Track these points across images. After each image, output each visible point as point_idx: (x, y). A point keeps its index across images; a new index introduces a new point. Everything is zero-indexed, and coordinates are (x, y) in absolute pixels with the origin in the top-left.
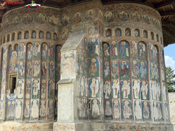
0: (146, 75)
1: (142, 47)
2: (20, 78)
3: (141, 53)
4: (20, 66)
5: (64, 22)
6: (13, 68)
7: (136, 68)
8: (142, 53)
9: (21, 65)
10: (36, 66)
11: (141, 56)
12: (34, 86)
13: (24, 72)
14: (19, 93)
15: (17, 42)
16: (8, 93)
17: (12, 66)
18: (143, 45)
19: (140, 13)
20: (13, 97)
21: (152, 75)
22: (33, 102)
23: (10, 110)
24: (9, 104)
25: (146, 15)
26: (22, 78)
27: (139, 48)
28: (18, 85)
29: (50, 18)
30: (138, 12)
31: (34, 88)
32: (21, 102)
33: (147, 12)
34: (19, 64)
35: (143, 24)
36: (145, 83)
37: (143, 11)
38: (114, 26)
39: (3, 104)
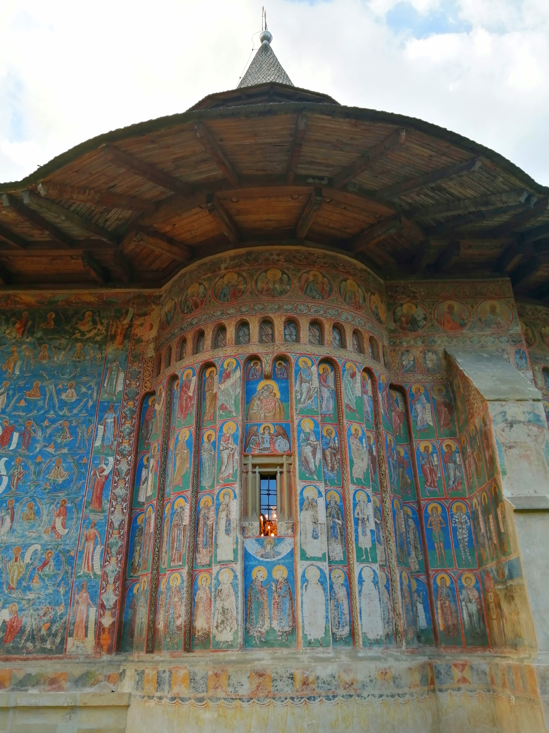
2: (308, 478)
4: (302, 435)
5: (403, 319)
9: (308, 430)
10: (356, 442)
12: (358, 514)
13: (319, 455)
14: (310, 535)
15: (283, 350)
16: (250, 534)
17: (261, 431)
20: (278, 549)
22: (363, 573)
24: (261, 580)
26: (315, 477)
28: (302, 504)
29: (373, 298)
31: (360, 522)
32: (321, 570)
34: (299, 425)
38: (537, 358)
39: (232, 578)
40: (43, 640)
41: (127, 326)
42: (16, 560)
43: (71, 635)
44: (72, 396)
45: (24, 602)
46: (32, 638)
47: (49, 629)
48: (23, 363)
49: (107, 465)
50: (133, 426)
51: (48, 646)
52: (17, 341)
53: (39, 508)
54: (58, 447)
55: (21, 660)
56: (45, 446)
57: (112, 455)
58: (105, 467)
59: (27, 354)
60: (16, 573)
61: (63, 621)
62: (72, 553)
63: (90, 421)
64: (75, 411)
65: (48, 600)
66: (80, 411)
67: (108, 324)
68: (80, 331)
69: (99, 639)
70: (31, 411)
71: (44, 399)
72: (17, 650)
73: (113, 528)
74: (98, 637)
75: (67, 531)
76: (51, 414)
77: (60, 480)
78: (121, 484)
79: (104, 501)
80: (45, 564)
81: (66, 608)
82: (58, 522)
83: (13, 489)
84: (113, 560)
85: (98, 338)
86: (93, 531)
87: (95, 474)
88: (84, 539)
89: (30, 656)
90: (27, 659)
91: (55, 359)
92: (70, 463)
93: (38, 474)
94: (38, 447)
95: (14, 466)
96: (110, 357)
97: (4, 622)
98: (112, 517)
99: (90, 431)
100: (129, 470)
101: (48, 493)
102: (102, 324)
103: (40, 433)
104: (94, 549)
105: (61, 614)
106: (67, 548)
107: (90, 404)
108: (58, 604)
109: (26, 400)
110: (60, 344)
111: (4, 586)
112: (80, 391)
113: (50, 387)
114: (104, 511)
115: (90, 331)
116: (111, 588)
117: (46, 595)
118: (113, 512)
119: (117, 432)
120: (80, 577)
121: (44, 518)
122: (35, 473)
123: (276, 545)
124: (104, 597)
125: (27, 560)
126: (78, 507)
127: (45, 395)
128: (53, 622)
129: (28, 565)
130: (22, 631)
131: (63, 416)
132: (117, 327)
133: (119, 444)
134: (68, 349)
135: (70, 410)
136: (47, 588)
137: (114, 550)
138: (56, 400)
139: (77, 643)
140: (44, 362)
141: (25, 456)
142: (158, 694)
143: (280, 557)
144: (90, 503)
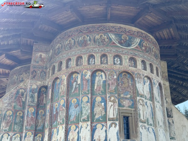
0: (77, 116)
1: (76, 79)
3: (74, 87)
7: (63, 110)
8: (76, 87)
11: (74, 92)
18: (78, 76)
19: (74, 38)
21: (83, 115)
25: (83, 37)
27: (73, 81)
29: (21, 76)
30: (72, 38)
33: (85, 32)
35: (76, 49)
36: (75, 127)
37: (79, 32)
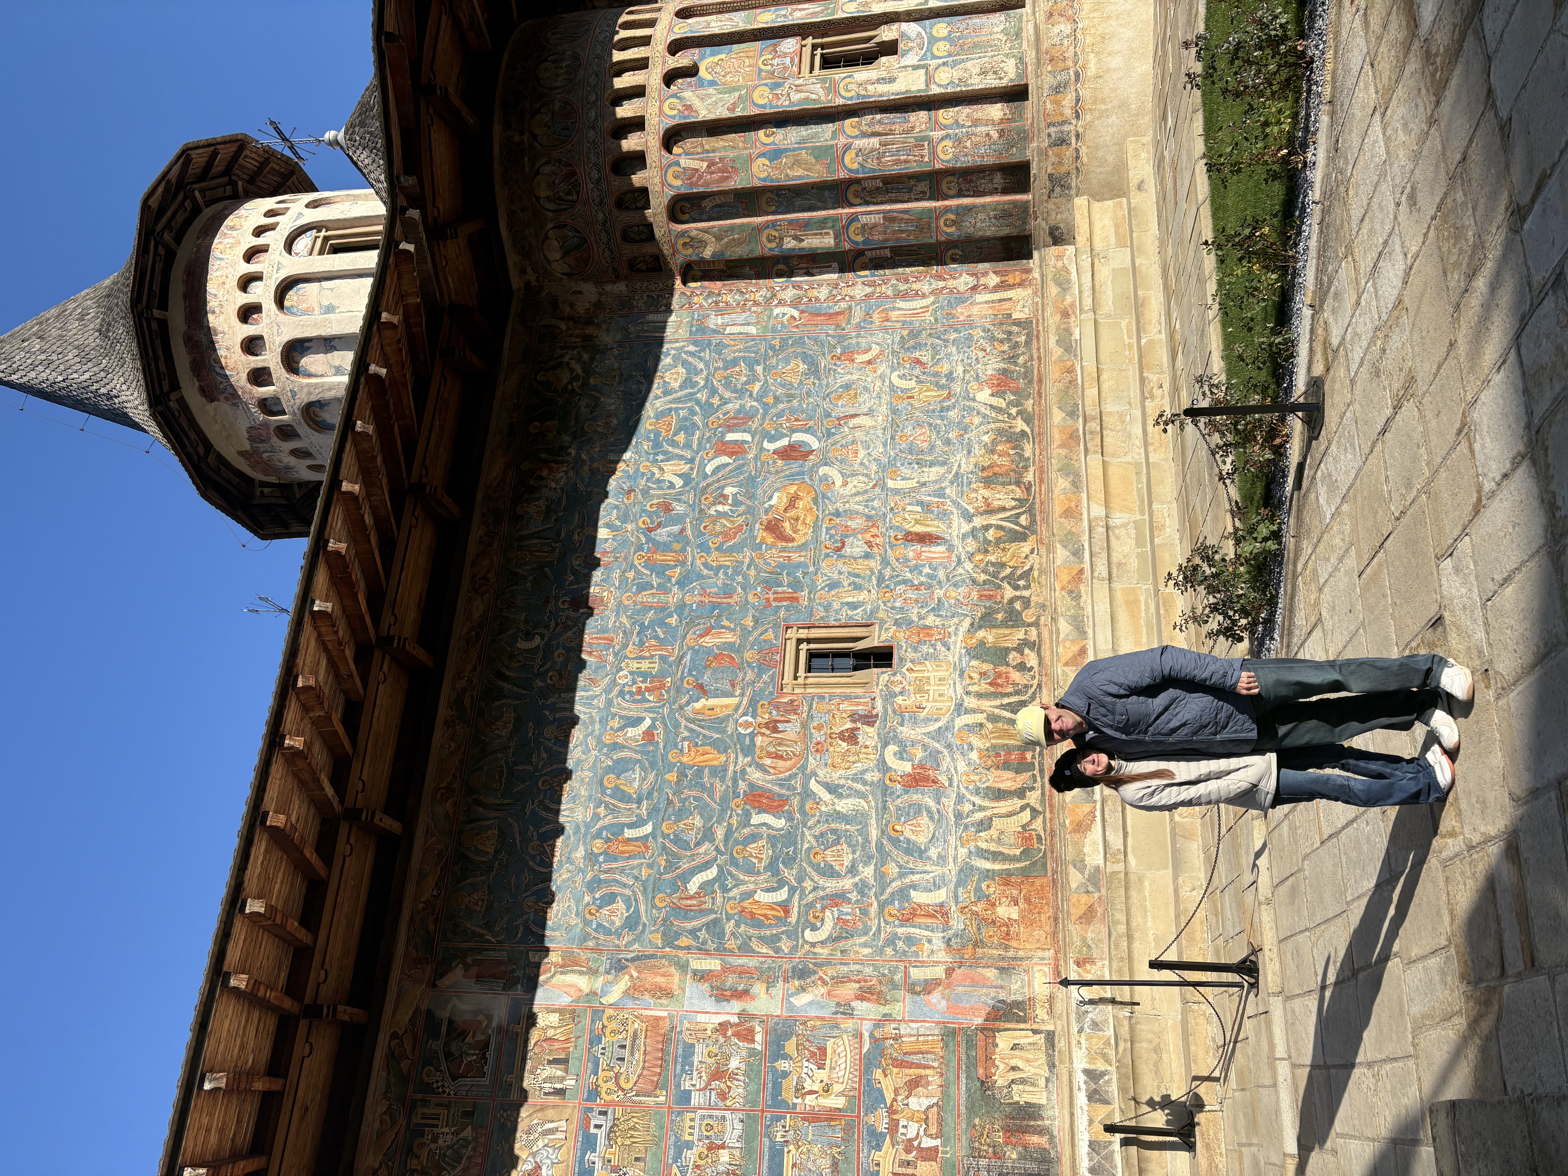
6: (775, 62)
15: (660, 48)
17: (769, 67)
20: (913, 35)
23: (976, 40)
24: (948, 49)
39: (946, 68)
40: (1016, 345)
41: (571, 323)
42: (912, 397)
43: (1010, 315)
44: (678, 373)
45: (967, 377)
46: (1012, 359)
47: (1002, 342)
48: (612, 451)
49: (784, 314)
50: (731, 291)
51: (1023, 338)
52: (573, 468)
53: (841, 387)
54: (753, 378)
55: (1040, 364)
56: (751, 395)
57: (772, 310)
58: (787, 317)
59: (597, 449)
60: (929, 393)
61: (992, 328)
62: (905, 333)
63: (717, 345)
64: (701, 366)
65: (966, 349)
66: (700, 359)
67: (562, 348)
68: (570, 383)
69: (1014, 285)
70: (694, 424)
71: (677, 409)
72: (1027, 374)
73: (873, 293)
74: (1011, 287)
75: (874, 346)
76: (702, 396)
77: (803, 367)
78: (815, 293)
79: (837, 309)
80: (918, 362)
81: (976, 327)
82: (860, 358)
83: (811, 423)
84: (915, 286)
85: (586, 357)
86: (875, 316)
87: (797, 327)
88: (885, 323)
89: (1035, 356)
90: (1039, 358)
91: (613, 408)
92: (778, 361)
93: (790, 397)
94: (750, 403)
95: (776, 430)
96: (619, 337)
97: (992, 395)
98: (858, 297)
99: (732, 343)
100: (793, 287)
101: (819, 379)
102: (562, 356)
103: (730, 406)
104: (899, 309)
105: (984, 331)
106: (897, 339)
107: (691, 348)
108: (970, 338)
109: (675, 434)
110: (586, 406)
111: (945, 404)
112: (669, 365)
113: (658, 405)
114: (850, 307)
115: (572, 370)
116: (951, 283)
117: (959, 352)
118: (851, 297)
119: (739, 310)
120: (936, 320)
121: (855, 377)
122: (788, 402)
123: (909, 38)
124: (962, 288)
125: (912, 383)
126: (842, 338)
127: (670, 409)
128: (993, 339)
129: (919, 382)
130: (1005, 371)
131: (707, 380)
132: (571, 336)
133: (756, 303)
134: (597, 395)
135: (698, 372)
136: (950, 354)
137: (902, 287)
138: (679, 394)
139: (1019, 307)
140: (615, 421)
141: (764, 419)
142: (1073, 141)
143: (923, 33)
144: (838, 326)
